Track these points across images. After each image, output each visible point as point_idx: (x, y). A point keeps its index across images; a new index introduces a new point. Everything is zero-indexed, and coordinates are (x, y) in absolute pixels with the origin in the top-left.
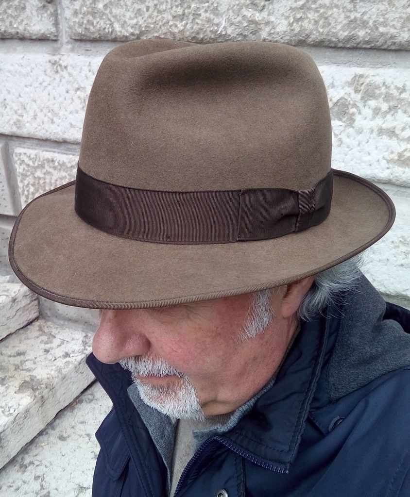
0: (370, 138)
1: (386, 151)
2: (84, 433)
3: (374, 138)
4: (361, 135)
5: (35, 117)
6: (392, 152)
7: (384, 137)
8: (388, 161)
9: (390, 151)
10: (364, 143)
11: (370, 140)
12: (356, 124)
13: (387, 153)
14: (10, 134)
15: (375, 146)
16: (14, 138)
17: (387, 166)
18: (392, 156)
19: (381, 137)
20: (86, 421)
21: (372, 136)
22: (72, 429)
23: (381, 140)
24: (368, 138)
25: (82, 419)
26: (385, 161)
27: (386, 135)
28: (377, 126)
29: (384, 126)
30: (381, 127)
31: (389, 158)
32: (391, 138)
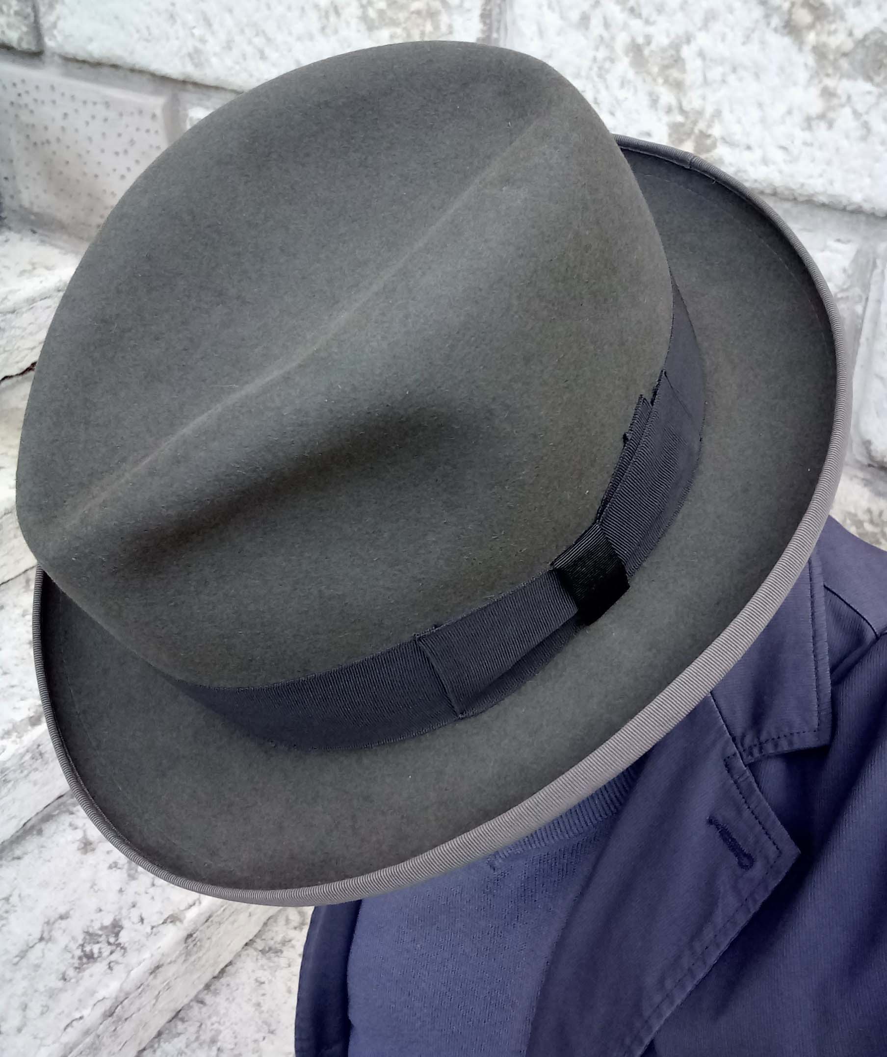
5: (229, 46)
14: (181, 78)
16: (190, 87)
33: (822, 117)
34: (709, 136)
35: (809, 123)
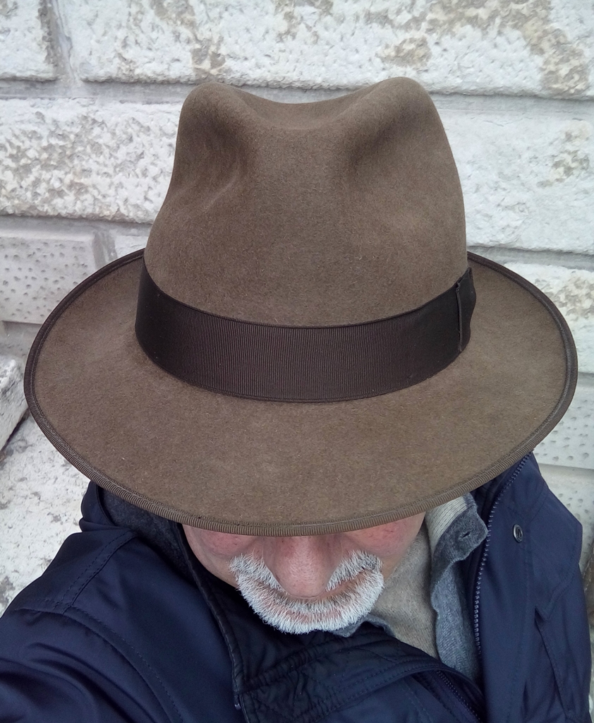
0: (355, 28)
1: (379, 46)
2: (29, 493)
3: (361, 29)
4: (343, 25)
6: (387, 47)
7: (375, 25)
8: (384, 60)
9: (384, 45)
10: (348, 36)
11: (357, 32)
12: (335, 9)
13: (380, 48)
15: (363, 40)
17: (382, 66)
18: (387, 52)
19: (370, 26)
20: (27, 477)
21: (357, 25)
22: (11, 491)
23: (371, 30)
24: (353, 28)
25: (20, 476)
26: (378, 60)
27: (376, 22)
28: (363, 11)
29: (373, 10)
30: (369, 11)
31: (383, 56)
32: (383, 26)
33: (288, 32)
34: (219, 55)
35: (280, 38)
